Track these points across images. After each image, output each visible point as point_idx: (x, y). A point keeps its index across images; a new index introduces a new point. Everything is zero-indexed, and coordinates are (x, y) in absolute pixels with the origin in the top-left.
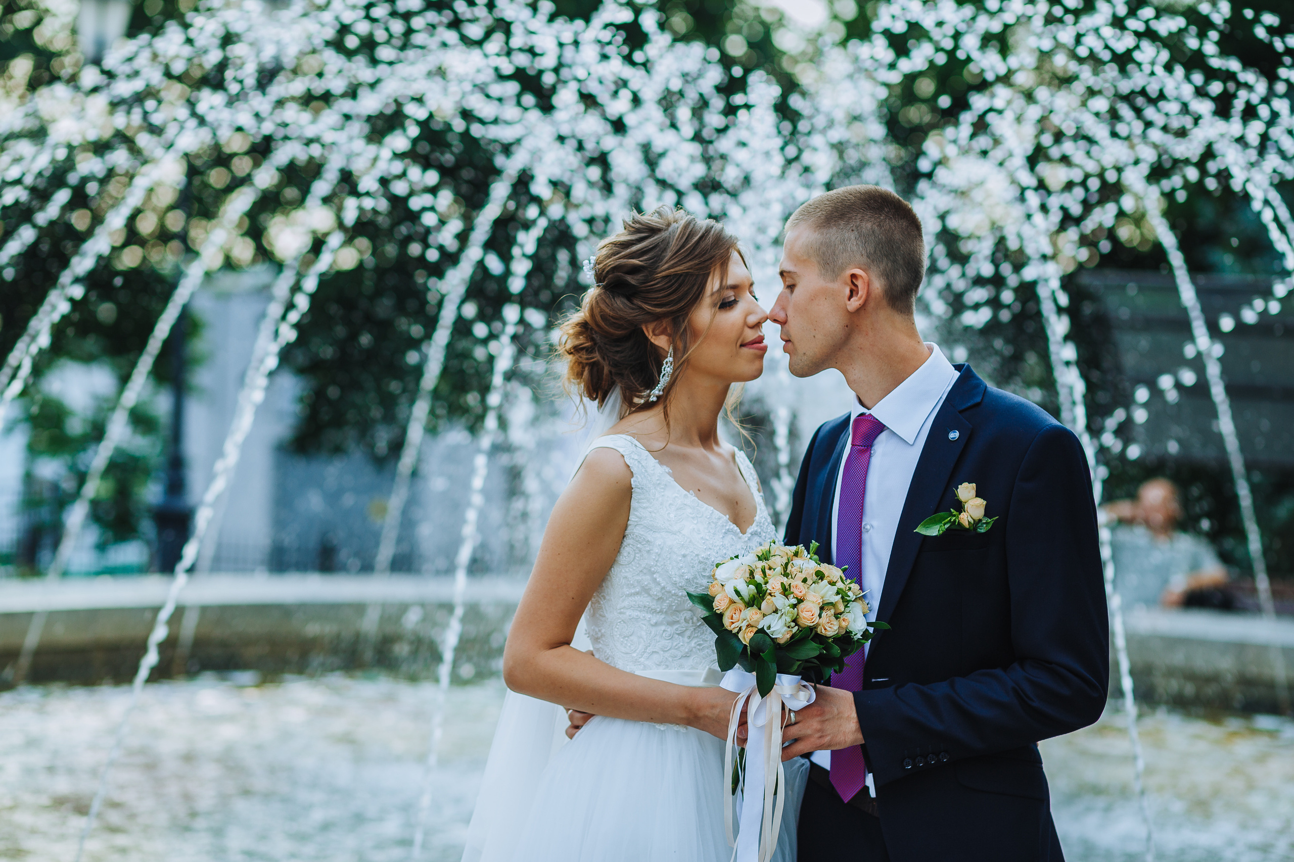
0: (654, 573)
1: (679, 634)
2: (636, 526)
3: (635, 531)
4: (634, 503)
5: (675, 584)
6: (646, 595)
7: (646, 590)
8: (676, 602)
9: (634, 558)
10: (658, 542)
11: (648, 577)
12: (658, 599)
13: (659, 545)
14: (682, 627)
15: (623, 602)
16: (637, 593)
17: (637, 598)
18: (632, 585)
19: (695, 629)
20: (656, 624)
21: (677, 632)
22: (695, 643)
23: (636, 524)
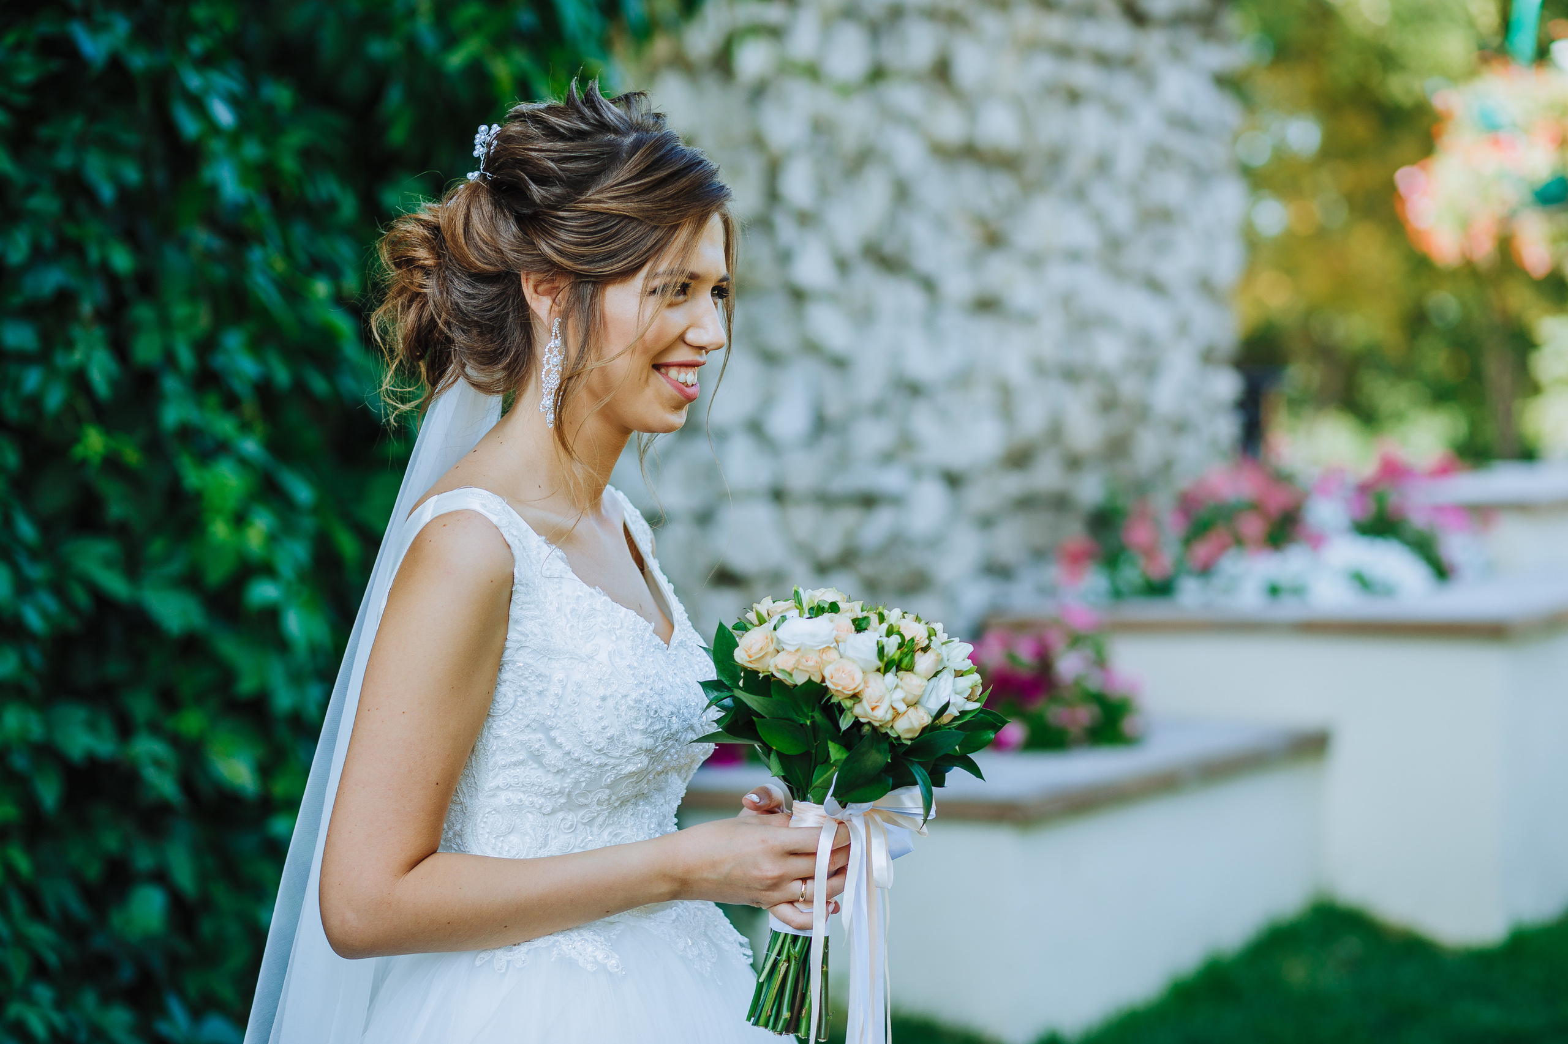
0: (551, 728)
1: (584, 824)
2: (518, 649)
3: (516, 658)
4: (515, 612)
5: (589, 745)
6: (535, 766)
7: (537, 757)
8: (587, 775)
9: (514, 705)
10: (558, 676)
11: (540, 736)
12: (558, 771)
13: (560, 681)
14: (592, 812)
15: (494, 778)
16: (521, 763)
17: (519, 770)
18: (511, 749)
19: (610, 813)
20: (553, 812)
21: (584, 821)
22: (610, 834)
23: (518, 645)
